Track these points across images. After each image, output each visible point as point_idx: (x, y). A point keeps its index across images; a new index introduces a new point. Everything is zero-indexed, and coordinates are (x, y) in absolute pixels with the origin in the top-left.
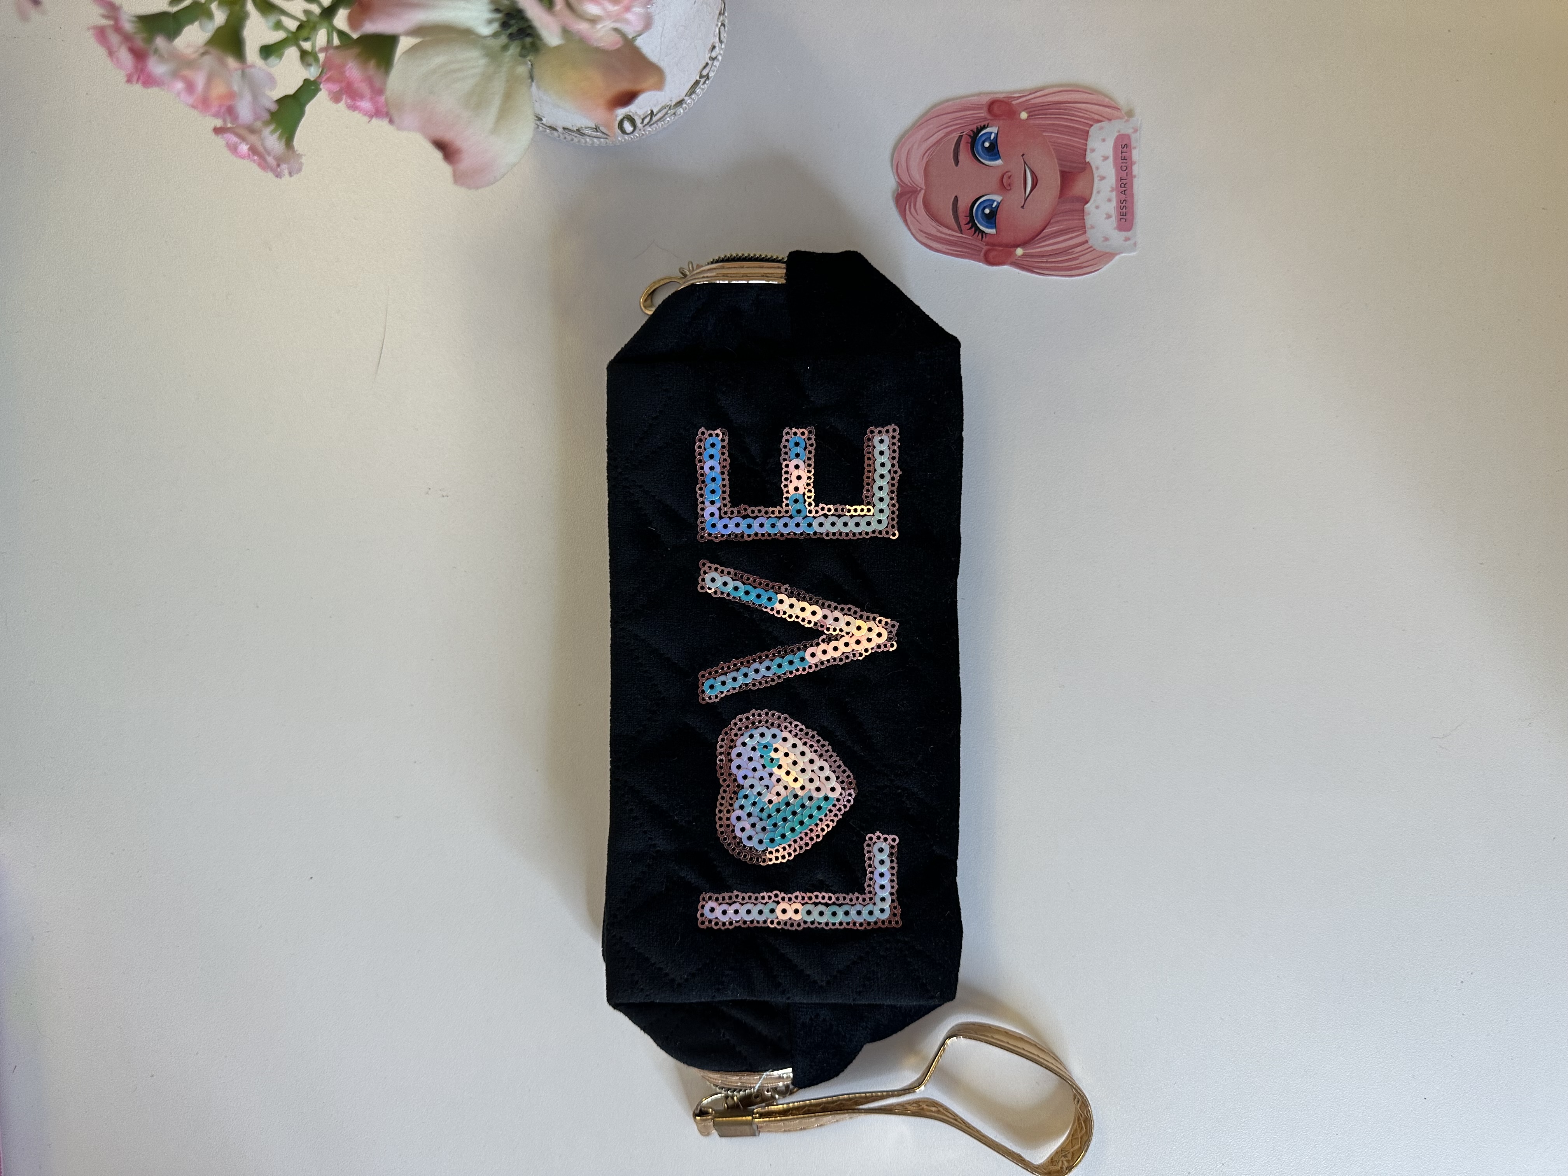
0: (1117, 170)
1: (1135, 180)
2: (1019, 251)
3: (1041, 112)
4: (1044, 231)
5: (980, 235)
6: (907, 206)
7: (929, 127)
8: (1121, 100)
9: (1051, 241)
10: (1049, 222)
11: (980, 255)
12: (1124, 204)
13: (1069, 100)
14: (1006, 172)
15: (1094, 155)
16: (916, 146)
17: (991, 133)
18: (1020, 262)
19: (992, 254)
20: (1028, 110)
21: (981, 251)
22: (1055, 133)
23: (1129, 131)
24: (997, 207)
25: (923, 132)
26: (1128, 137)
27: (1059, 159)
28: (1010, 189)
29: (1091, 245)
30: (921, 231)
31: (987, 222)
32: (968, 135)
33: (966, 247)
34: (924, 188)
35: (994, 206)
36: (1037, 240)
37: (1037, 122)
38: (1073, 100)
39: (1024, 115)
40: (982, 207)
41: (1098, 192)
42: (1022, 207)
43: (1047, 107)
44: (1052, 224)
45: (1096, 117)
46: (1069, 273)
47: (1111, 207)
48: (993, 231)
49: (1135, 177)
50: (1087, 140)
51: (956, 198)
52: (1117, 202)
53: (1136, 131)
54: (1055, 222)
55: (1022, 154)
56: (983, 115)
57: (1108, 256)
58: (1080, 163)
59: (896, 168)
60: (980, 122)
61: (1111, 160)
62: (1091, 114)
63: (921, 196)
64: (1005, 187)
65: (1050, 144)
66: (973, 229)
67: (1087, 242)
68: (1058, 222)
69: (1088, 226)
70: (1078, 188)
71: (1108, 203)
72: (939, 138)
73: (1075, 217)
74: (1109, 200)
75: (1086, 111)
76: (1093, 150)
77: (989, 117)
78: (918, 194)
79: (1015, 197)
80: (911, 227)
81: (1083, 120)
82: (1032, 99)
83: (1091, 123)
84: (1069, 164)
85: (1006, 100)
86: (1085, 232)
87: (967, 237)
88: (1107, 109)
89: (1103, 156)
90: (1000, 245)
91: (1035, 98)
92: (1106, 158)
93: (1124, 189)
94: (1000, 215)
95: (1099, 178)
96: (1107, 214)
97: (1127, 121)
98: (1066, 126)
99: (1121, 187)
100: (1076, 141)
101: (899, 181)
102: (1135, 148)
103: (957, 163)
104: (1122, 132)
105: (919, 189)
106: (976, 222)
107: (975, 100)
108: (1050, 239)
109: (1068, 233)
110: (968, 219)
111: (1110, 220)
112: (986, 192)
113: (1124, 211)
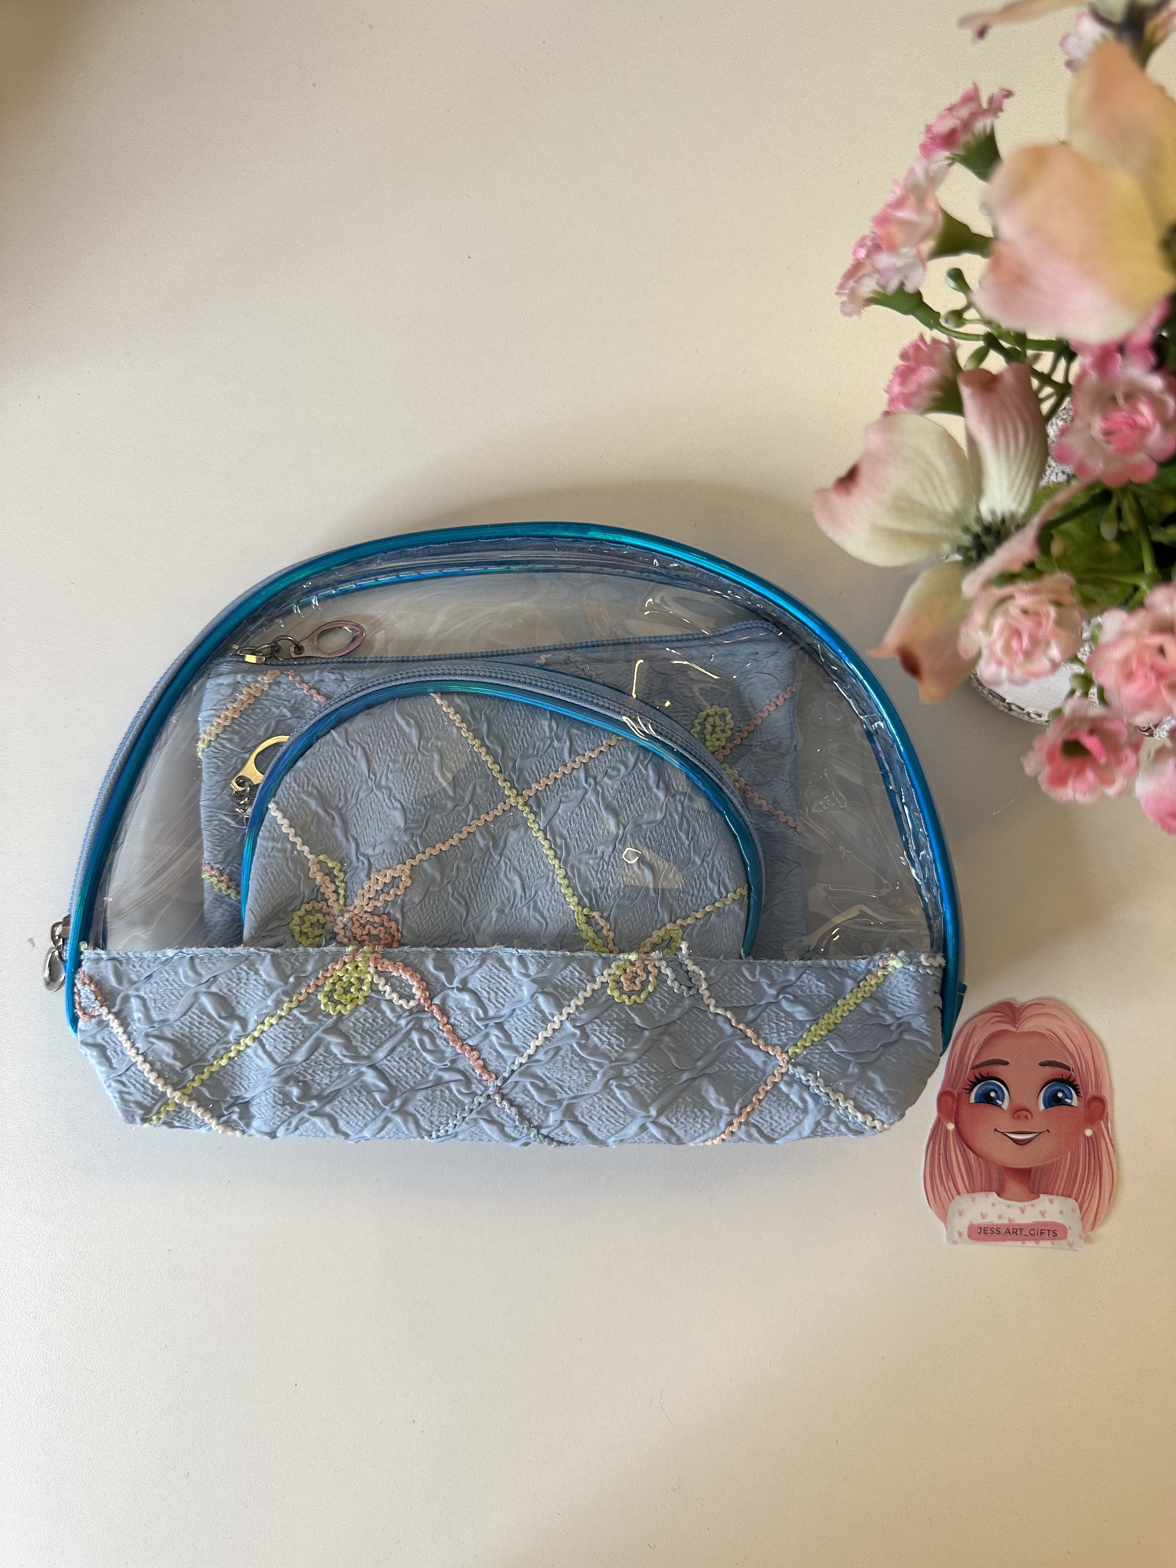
0: (1031, 1224)
1: (1019, 1243)
2: (951, 1127)
3: (1092, 1150)
4: (972, 1154)
5: (968, 1087)
6: (1000, 1014)
7: (1080, 1037)
8: (1102, 1230)
9: (960, 1158)
10: (981, 1158)
11: (947, 1086)
12: (996, 1231)
14: (1032, 1115)
15: (1047, 1202)
16: (1062, 1024)
17: (1071, 1099)
18: (940, 1128)
19: (950, 1100)
20: (1094, 1137)
21: (952, 1090)
22: (1070, 1163)
23: (1070, 1239)
24: (997, 1105)
25: (1075, 1031)
26: (1064, 1237)
27: (1043, 1168)
28: (1014, 1118)
29: (955, 1198)
30: (975, 1028)
31: (981, 1094)
32: (1070, 1076)
33: (957, 1072)
34: (1019, 1032)
35: (998, 1101)
36: (962, 1144)
37: (1082, 1146)
38: (1103, 1184)
39: (1089, 1132)
40: (997, 1089)
41: (1008, 1206)
42: (996, 1130)
43: (1096, 1155)
45: (1085, 1206)
46: (928, 1176)
47: (993, 1219)
48: (972, 1100)
49: (1023, 1242)
50: (1061, 1196)
51: (1006, 1063)
52: (998, 1224)
53: (1071, 1245)
54: (979, 1163)
55: (1049, 1130)
56: (1090, 1091)
57: (943, 1214)
58: (1038, 1188)
59: (1039, 1004)
60: (1083, 1088)
61: (1041, 1219)
62: (1088, 1201)
63: (1011, 1028)
64: (1017, 1112)
65: (1059, 1157)
66: (975, 1080)
67: (959, 1194)
69: (975, 1195)
70: (1013, 1186)
71: (997, 1216)
72: (1068, 1047)
73: (984, 1184)
74: (1000, 1217)
75: (1091, 1197)
76: (1051, 1201)
77: (1088, 1097)
78: (1012, 1025)
79: (1006, 1123)
80: (979, 1018)
81: (1082, 1192)
82: (1105, 1141)
83: (1079, 1200)
84: (1038, 1177)
85: (1105, 1115)
86: (968, 1192)
87: (968, 1073)
88: (1093, 1217)
89: (1045, 1211)
91: (1106, 1144)
92: (1043, 1214)
93: (1011, 1232)
94: (987, 1108)
95: (1023, 1207)
96: (986, 1214)
97: (1081, 1237)
98: (1076, 1175)
99: (1013, 1229)
101: (1025, 1005)
102: (1053, 1244)
103: (1043, 1064)
104: (1069, 1231)
105: (1017, 1026)
106: (982, 1083)
107: (1106, 1083)
108: (963, 1157)
109: (967, 1172)
110: (985, 1075)
111: (980, 1218)
112: (1012, 1095)
113: (989, 1231)
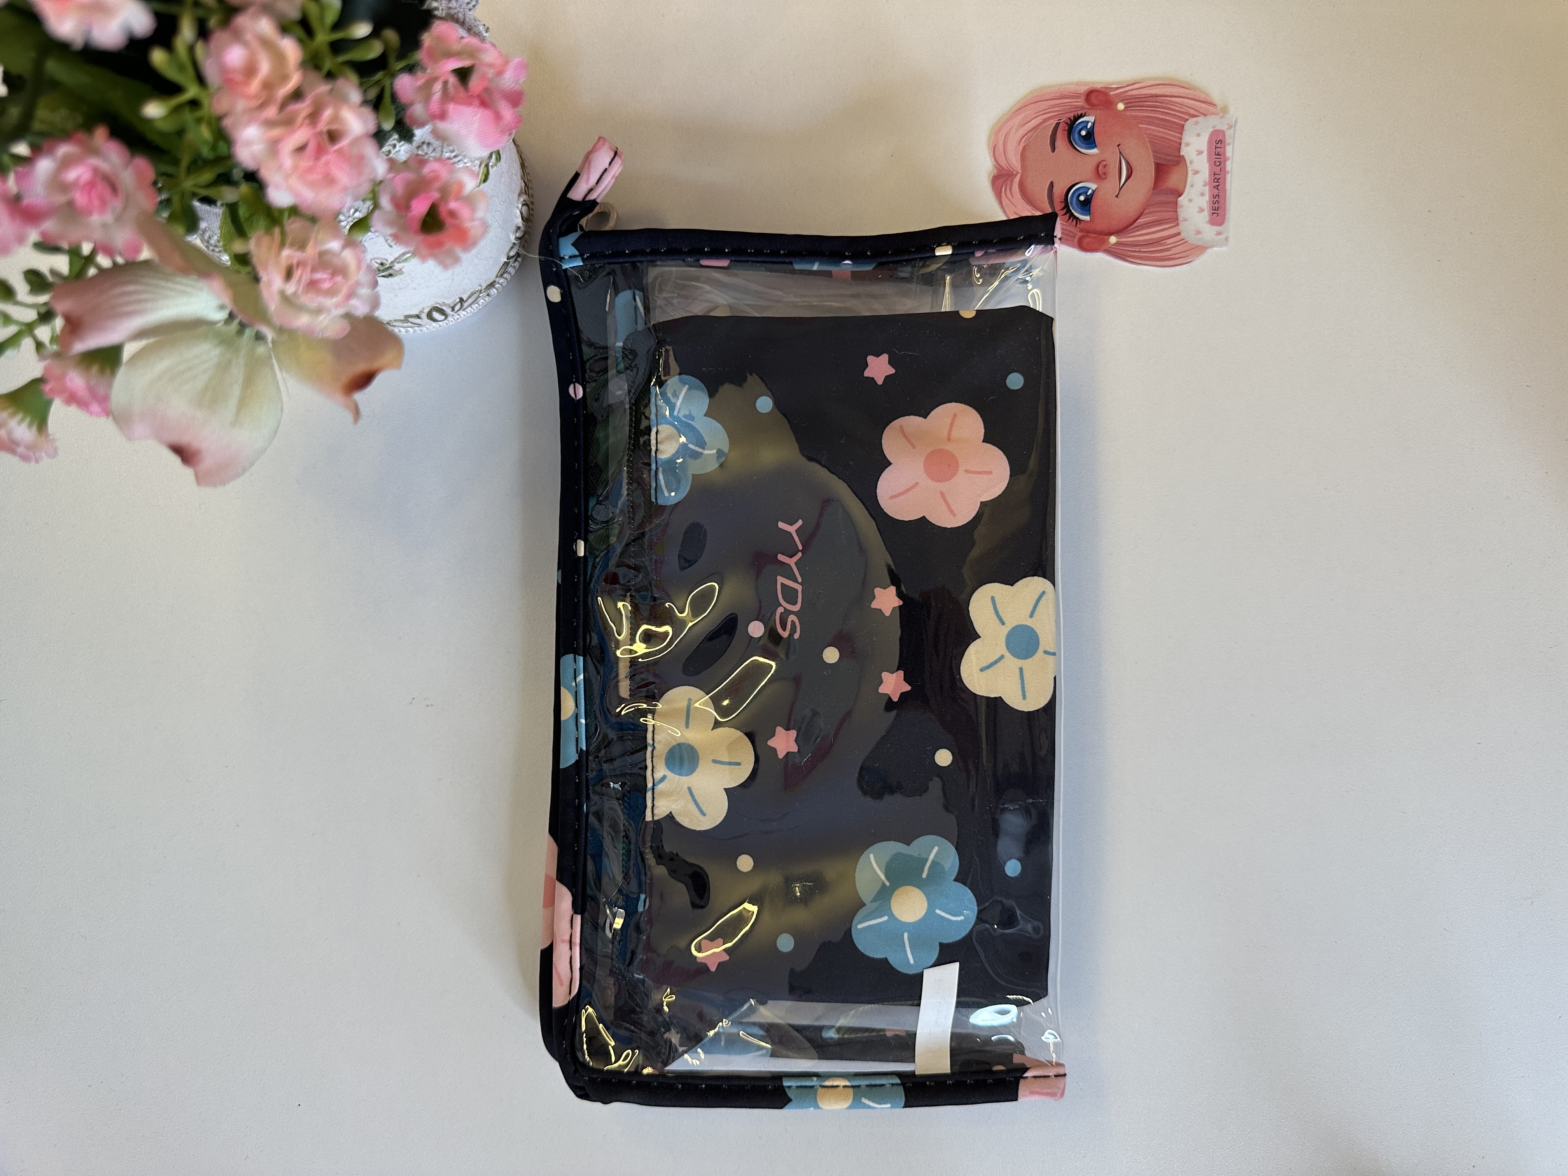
0: (1210, 165)
1: (1228, 176)
2: (1113, 239)
3: (1138, 104)
4: (1138, 221)
5: (1074, 221)
6: (1003, 189)
7: (1027, 113)
8: (1216, 96)
9: (1144, 232)
10: (1144, 211)
11: (1073, 241)
12: (1216, 199)
13: (1166, 94)
14: (1103, 161)
15: (1188, 149)
16: (1013, 131)
17: (1088, 122)
18: (1113, 250)
19: (1086, 240)
20: (1125, 101)
21: (1075, 237)
22: (1151, 125)
23: (1224, 128)
24: (1092, 194)
25: (1021, 117)
26: (1222, 132)
27: (1154, 152)
28: (1105, 178)
29: (1183, 238)
31: (1081, 209)
32: (1066, 123)
34: (1020, 172)
35: (1088, 194)
36: (1131, 229)
37: (1134, 114)
38: (1169, 94)
39: (1121, 106)
40: (1076, 194)
41: (1192, 186)
42: (1117, 196)
43: (1143, 100)
44: (1146, 214)
45: (1192, 112)
46: (1161, 263)
47: (1204, 201)
48: (1087, 218)
49: (1228, 172)
50: (1182, 134)
51: (1052, 184)
52: (1210, 197)
53: (1230, 127)
54: (1148, 214)
55: (1117, 144)
56: (1080, 104)
57: (1199, 249)
58: (1175, 156)
59: (994, 151)
60: (1077, 111)
61: (1205, 154)
62: (1187, 108)
63: (1017, 180)
64: (1100, 176)
65: (1145, 136)
66: (1068, 215)
67: (1179, 234)
68: (1152, 212)
69: (1180, 218)
70: (1172, 181)
71: (1201, 197)
72: (1037, 123)
73: (1168, 209)
74: (1202, 194)
75: (1183, 105)
76: (1188, 145)
77: (1086, 106)
78: (1015, 178)
79: (1109, 187)
80: (1006, 209)
81: (1178, 114)
82: (1129, 91)
83: (1186, 117)
84: (1164, 156)
85: (1103, 90)
86: (1178, 225)
88: (1203, 105)
89: (1197, 151)
90: (1094, 232)
91: (1132, 90)
92: (1200, 153)
93: (1218, 184)
94: (1095, 203)
95: (1192, 172)
96: (1200, 208)
97: (1222, 117)
98: (1162, 119)
99: (1214, 182)
100: (1171, 134)
101: (995, 164)
102: (1229, 144)
103: (1053, 149)
104: (1218, 128)
105: (1015, 173)
106: (1071, 208)
107: (1073, 88)
108: (1143, 229)
109: (1161, 224)
110: (1063, 205)
111: (1203, 213)
112: (1082, 179)
113: (1216, 205)
